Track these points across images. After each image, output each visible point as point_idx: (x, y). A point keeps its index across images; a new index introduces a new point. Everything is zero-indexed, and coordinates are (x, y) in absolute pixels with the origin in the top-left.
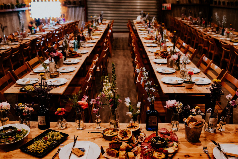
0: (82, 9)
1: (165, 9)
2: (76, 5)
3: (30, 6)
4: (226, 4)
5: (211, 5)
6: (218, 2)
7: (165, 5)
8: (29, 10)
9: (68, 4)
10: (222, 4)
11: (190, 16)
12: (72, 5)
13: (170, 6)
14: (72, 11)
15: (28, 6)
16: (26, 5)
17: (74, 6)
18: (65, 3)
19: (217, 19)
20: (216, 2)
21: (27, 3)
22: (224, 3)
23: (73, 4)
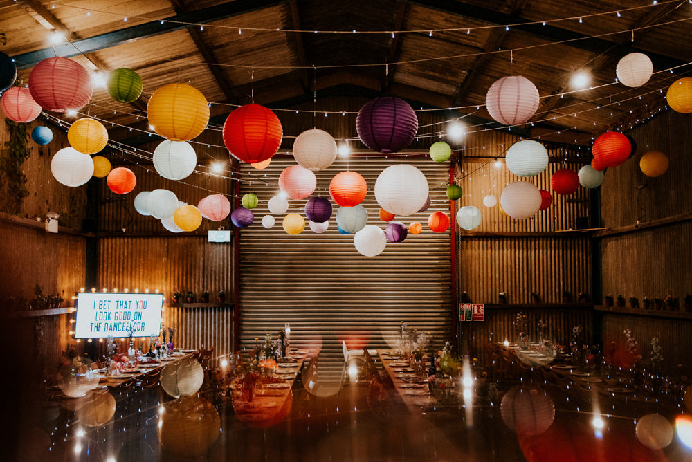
0: (227, 315)
1: (469, 317)
2: (210, 305)
3: (75, 304)
4: (642, 305)
5: (597, 308)
6: (615, 300)
7: (466, 307)
8: (69, 316)
9: (187, 302)
10: (628, 305)
11: (544, 337)
12: (197, 305)
13: (482, 309)
14: (195, 320)
15: (68, 305)
16: (61, 300)
17: (204, 306)
18: (178, 296)
19: (633, 348)
20: (610, 300)
21: (65, 296)
22: (634, 302)
23: (201, 301)
